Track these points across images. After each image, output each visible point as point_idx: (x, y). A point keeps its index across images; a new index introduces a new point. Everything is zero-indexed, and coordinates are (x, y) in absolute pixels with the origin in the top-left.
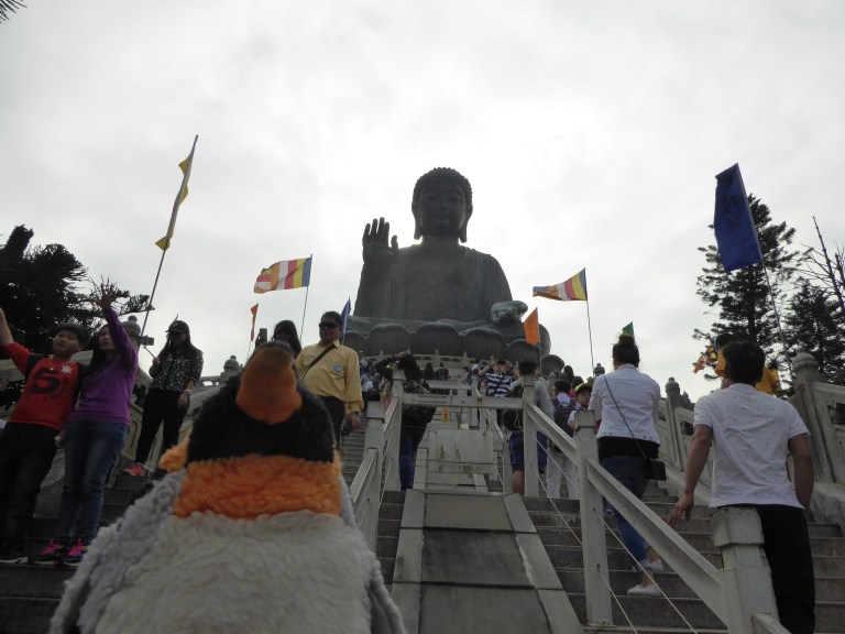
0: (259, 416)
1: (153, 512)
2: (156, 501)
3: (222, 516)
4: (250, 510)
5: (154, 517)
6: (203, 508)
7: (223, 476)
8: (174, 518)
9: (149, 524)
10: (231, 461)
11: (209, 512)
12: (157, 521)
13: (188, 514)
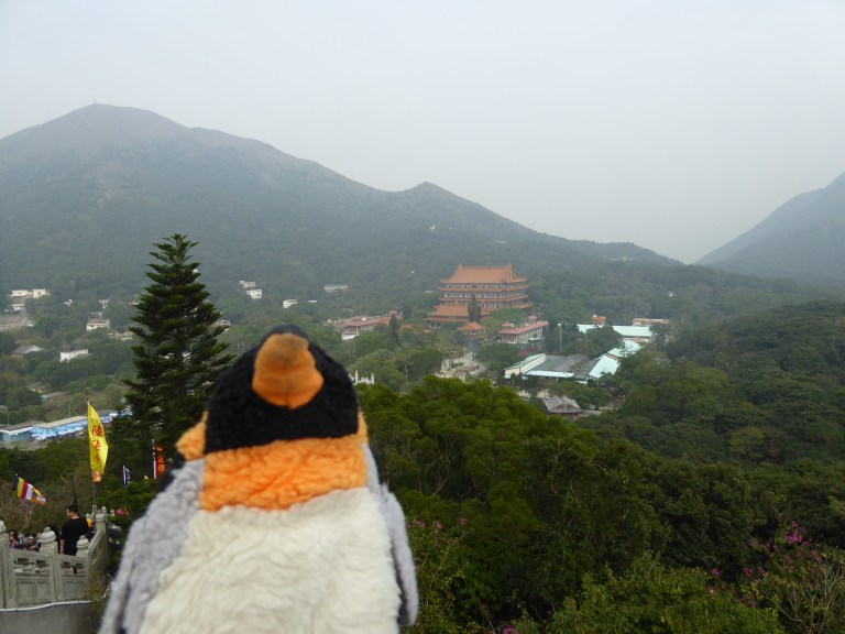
0: (280, 402)
1: (178, 507)
2: (179, 496)
3: (255, 510)
4: (282, 501)
5: (181, 513)
6: (232, 503)
7: (248, 466)
8: (202, 513)
9: (176, 520)
10: (255, 450)
11: (240, 507)
12: (185, 518)
13: (218, 508)
